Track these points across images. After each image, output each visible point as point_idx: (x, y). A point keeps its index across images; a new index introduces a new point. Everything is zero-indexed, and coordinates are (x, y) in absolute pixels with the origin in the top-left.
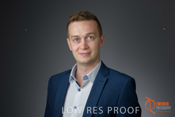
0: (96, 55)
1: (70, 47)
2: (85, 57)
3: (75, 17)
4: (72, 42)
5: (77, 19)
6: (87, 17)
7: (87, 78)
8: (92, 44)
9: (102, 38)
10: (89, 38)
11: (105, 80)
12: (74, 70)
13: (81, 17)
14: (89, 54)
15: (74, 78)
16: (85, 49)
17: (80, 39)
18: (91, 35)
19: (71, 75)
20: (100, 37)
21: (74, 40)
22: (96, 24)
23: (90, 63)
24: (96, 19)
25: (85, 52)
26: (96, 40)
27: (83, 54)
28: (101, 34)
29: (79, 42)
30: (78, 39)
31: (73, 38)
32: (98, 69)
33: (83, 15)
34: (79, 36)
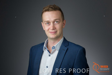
0: (60, 33)
1: (43, 28)
2: (53, 34)
3: (46, 9)
4: (45, 25)
5: (48, 10)
6: (54, 8)
7: (55, 48)
8: (58, 26)
10: (56, 22)
11: (66, 49)
12: (46, 43)
13: (50, 9)
14: (56, 32)
15: (46, 48)
16: (53, 29)
17: (50, 23)
18: (57, 20)
19: (44, 46)
21: (46, 24)
22: (60, 13)
23: (57, 38)
24: (60, 10)
25: (53, 31)
26: (61, 23)
27: (52, 32)
28: (63, 19)
29: (50, 25)
30: (48, 23)
31: (46, 22)
32: (62, 42)
33: (52, 8)
34: (49, 21)
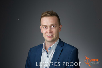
3: (45, 14)
4: (43, 29)
5: (46, 16)
6: (52, 14)
8: (54, 30)
9: (60, 27)
10: (53, 27)
13: (48, 15)
16: (50, 33)
17: (47, 27)
18: (54, 25)
20: (59, 26)
21: (44, 27)
23: (53, 41)
24: (57, 16)
26: (57, 28)
28: (60, 24)
29: (47, 29)
30: (46, 27)
31: (44, 26)
33: (49, 14)
34: (47, 25)
